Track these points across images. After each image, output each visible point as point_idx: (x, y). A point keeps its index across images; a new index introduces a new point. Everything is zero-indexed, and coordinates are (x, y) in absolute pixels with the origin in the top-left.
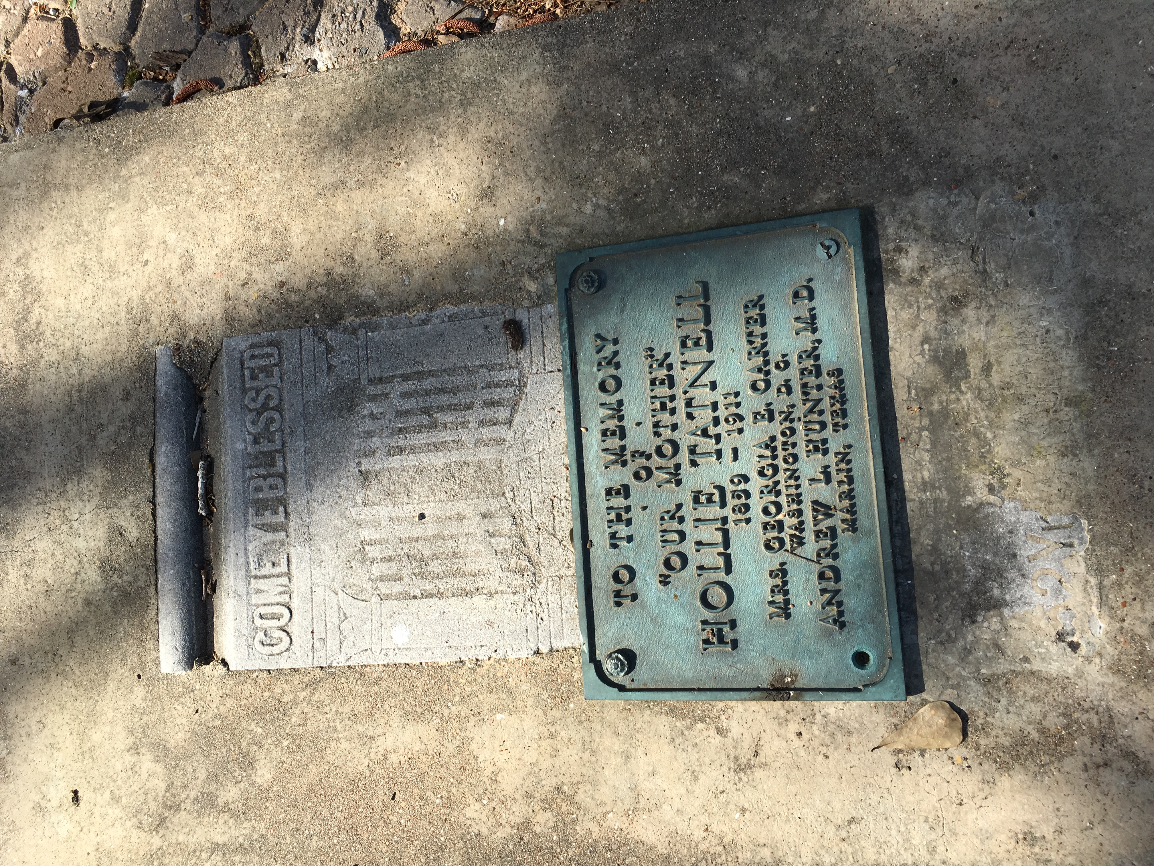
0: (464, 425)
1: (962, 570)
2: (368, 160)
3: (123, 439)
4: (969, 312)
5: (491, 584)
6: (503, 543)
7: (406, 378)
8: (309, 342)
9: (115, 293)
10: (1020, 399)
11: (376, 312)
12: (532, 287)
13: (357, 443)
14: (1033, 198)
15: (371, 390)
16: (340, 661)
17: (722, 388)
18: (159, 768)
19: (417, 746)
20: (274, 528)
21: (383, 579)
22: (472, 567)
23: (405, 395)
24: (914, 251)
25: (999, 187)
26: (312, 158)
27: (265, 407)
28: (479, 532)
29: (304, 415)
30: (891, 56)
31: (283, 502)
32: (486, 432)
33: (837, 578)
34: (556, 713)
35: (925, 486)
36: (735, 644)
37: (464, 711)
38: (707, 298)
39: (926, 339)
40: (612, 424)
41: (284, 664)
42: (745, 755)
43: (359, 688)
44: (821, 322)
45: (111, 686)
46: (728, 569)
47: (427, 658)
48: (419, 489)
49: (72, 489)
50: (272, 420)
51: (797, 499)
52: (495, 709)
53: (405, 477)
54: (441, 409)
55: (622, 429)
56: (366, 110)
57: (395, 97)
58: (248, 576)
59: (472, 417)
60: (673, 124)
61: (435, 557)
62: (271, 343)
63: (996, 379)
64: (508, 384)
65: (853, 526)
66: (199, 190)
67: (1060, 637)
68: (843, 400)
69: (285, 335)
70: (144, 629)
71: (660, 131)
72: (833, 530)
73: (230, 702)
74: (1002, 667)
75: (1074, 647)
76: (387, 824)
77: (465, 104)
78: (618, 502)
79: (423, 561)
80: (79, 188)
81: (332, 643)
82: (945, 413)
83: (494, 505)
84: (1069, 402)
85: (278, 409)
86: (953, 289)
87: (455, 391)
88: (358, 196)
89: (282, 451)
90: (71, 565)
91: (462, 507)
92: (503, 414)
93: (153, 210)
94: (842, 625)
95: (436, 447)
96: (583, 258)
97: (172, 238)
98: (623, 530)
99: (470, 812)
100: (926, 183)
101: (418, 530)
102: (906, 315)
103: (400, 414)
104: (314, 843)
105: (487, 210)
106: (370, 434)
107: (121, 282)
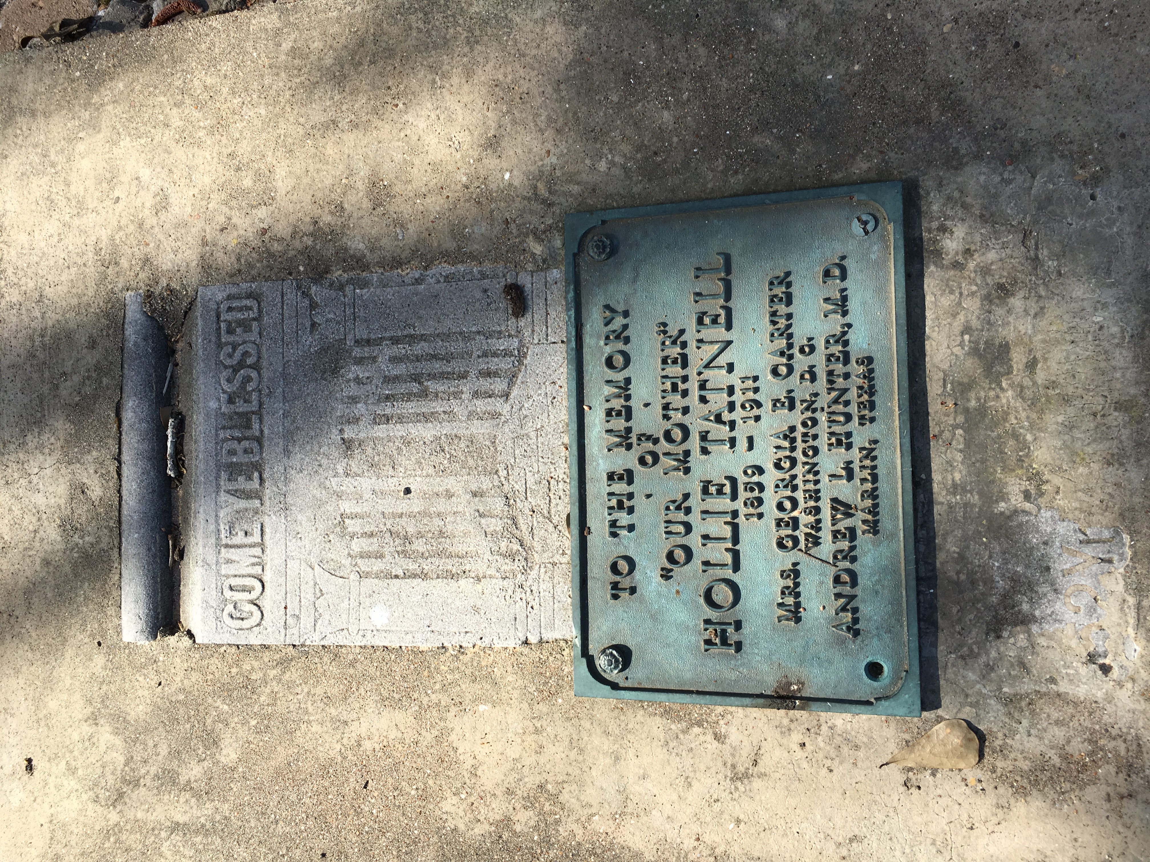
0: (457, 395)
1: (989, 582)
2: (362, 99)
3: (88, 390)
4: (1017, 302)
5: (479, 567)
6: (494, 525)
7: (395, 341)
8: (292, 296)
9: (83, 232)
10: (1066, 400)
11: (365, 267)
12: (537, 249)
13: (340, 409)
14: (1095, 180)
15: (357, 352)
16: (314, 639)
17: (739, 371)
18: (118, 741)
19: (393, 734)
20: (248, 495)
21: (364, 555)
22: (460, 548)
23: (395, 360)
24: (960, 231)
25: (1058, 166)
26: (301, 93)
27: (241, 365)
28: (469, 511)
29: (284, 376)
30: (947, 13)
31: (258, 467)
32: (481, 405)
33: (854, 583)
34: (543, 708)
35: (955, 488)
36: (739, 646)
37: (445, 701)
38: (728, 271)
39: (967, 329)
40: (617, 404)
41: (255, 640)
42: (743, 764)
43: (333, 669)
44: (853, 305)
45: (70, 653)
46: (736, 567)
47: (407, 642)
48: (406, 462)
49: (32, 441)
50: (248, 379)
51: (815, 496)
52: (477, 700)
53: (391, 448)
54: (432, 377)
55: (629, 410)
56: (362, 44)
57: (395, 30)
58: (219, 545)
59: (466, 388)
60: (701, 77)
61: (420, 535)
62: (250, 296)
63: (1041, 376)
64: (507, 353)
65: (874, 528)
66: (176, 122)
67: (1092, 658)
68: (872, 391)
69: (266, 287)
70: (106, 594)
71: (686, 83)
72: (852, 531)
73: (195, 676)
74: (1026, 686)
75: (1106, 669)
76: (358, 813)
77: (472, 42)
78: (621, 487)
79: (407, 539)
80: (47, 115)
81: (306, 621)
82: (982, 411)
83: (486, 483)
84: (1119, 406)
85: (256, 367)
86: (1000, 276)
87: (448, 358)
88: (350, 138)
89: (259, 413)
90: (30, 522)
91: (451, 483)
92: (499, 385)
93: (126, 142)
94: (857, 633)
95: (427, 418)
96: (594, 221)
97: (145, 174)
98: (624, 519)
99: (447, 806)
100: (978, 157)
101: (403, 505)
102: (946, 301)
103: (388, 380)
104: (281, 828)
105: (491, 162)
106: (354, 400)
107: (89, 220)
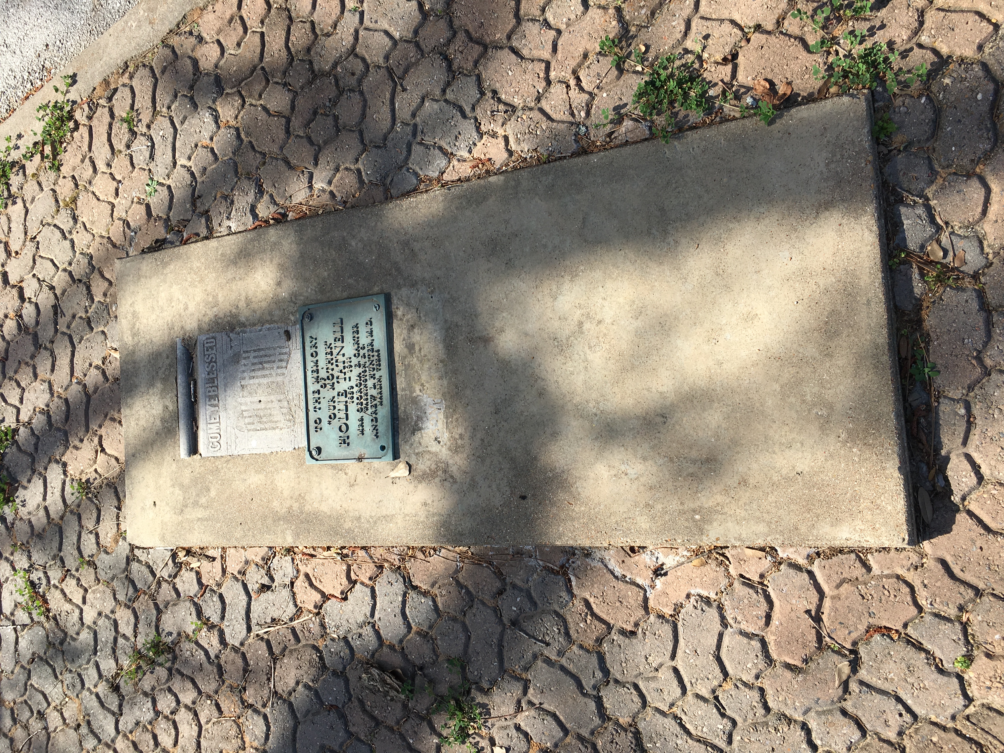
0: (272, 368)
1: (412, 418)
2: (242, 270)
3: (167, 373)
4: (416, 330)
5: (280, 425)
6: (285, 411)
7: (255, 351)
8: (225, 337)
9: (163, 318)
10: (429, 360)
11: (245, 327)
12: (292, 318)
13: (240, 375)
14: (432, 292)
15: (244, 355)
16: (236, 453)
17: (346, 356)
18: (181, 492)
19: (259, 482)
20: (215, 406)
21: (249, 424)
22: (276, 419)
23: (255, 357)
24: (401, 309)
25: (424, 288)
26: (225, 269)
27: (211, 361)
28: (278, 407)
29: (223, 364)
30: (395, 240)
31: (217, 396)
32: (279, 371)
33: (377, 421)
34: (300, 469)
35: (403, 390)
36: (348, 444)
37: (273, 470)
38: (342, 324)
39: (404, 340)
40: (315, 368)
41: (219, 454)
42: (352, 482)
43: (242, 463)
44: (374, 333)
45: (165, 464)
46: (347, 419)
47: (262, 452)
48: (260, 391)
49: (151, 391)
50: (213, 366)
51: (366, 394)
52: (282, 469)
53: (255, 387)
54: (265, 362)
55: (318, 370)
56: (241, 252)
57: (250, 247)
58: (207, 423)
59: (275, 366)
60: (334, 261)
61: (265, 416)
62: (213, 338)
63: (422, 354)
64: (286, 353)
65: (381, 404)
66: (189, 280)
67: (436, 439)
68: (379, 360)
69: (217, 334)
70: (175, 443)
71: (330, 263)
72: (376, 405)
73: (202, 468)
74: (421, 449)
75: (439, 442)
76: (250, 509)
77: (272, 250)
78: (316, 395)
79: (261, 417)
80: (150, 278)
81: (233, 447)
82: (409, 365)
83: (282, 397)
84: (441, 361)
85: (215, 362)
86: (411, 323)
87: (270, 356)
88: (239, 283)
89: (217, 378)
90: (151, 419)
91: (272, 398)
92: (284, 364)
93: (174, 287)
94: (377, 437)
95: (264, 376)
96: (306, 309)
97: (181, 297)
98: (318, 406)
99: (274, 504)
100: (405, 285)
101: (259, 406)
102: (399, 331)
103: (253, 364)
104: (229, 516)
105: (279, 290)
106: (244, 371)
107: (165, 314)
